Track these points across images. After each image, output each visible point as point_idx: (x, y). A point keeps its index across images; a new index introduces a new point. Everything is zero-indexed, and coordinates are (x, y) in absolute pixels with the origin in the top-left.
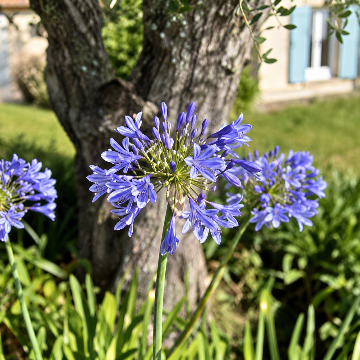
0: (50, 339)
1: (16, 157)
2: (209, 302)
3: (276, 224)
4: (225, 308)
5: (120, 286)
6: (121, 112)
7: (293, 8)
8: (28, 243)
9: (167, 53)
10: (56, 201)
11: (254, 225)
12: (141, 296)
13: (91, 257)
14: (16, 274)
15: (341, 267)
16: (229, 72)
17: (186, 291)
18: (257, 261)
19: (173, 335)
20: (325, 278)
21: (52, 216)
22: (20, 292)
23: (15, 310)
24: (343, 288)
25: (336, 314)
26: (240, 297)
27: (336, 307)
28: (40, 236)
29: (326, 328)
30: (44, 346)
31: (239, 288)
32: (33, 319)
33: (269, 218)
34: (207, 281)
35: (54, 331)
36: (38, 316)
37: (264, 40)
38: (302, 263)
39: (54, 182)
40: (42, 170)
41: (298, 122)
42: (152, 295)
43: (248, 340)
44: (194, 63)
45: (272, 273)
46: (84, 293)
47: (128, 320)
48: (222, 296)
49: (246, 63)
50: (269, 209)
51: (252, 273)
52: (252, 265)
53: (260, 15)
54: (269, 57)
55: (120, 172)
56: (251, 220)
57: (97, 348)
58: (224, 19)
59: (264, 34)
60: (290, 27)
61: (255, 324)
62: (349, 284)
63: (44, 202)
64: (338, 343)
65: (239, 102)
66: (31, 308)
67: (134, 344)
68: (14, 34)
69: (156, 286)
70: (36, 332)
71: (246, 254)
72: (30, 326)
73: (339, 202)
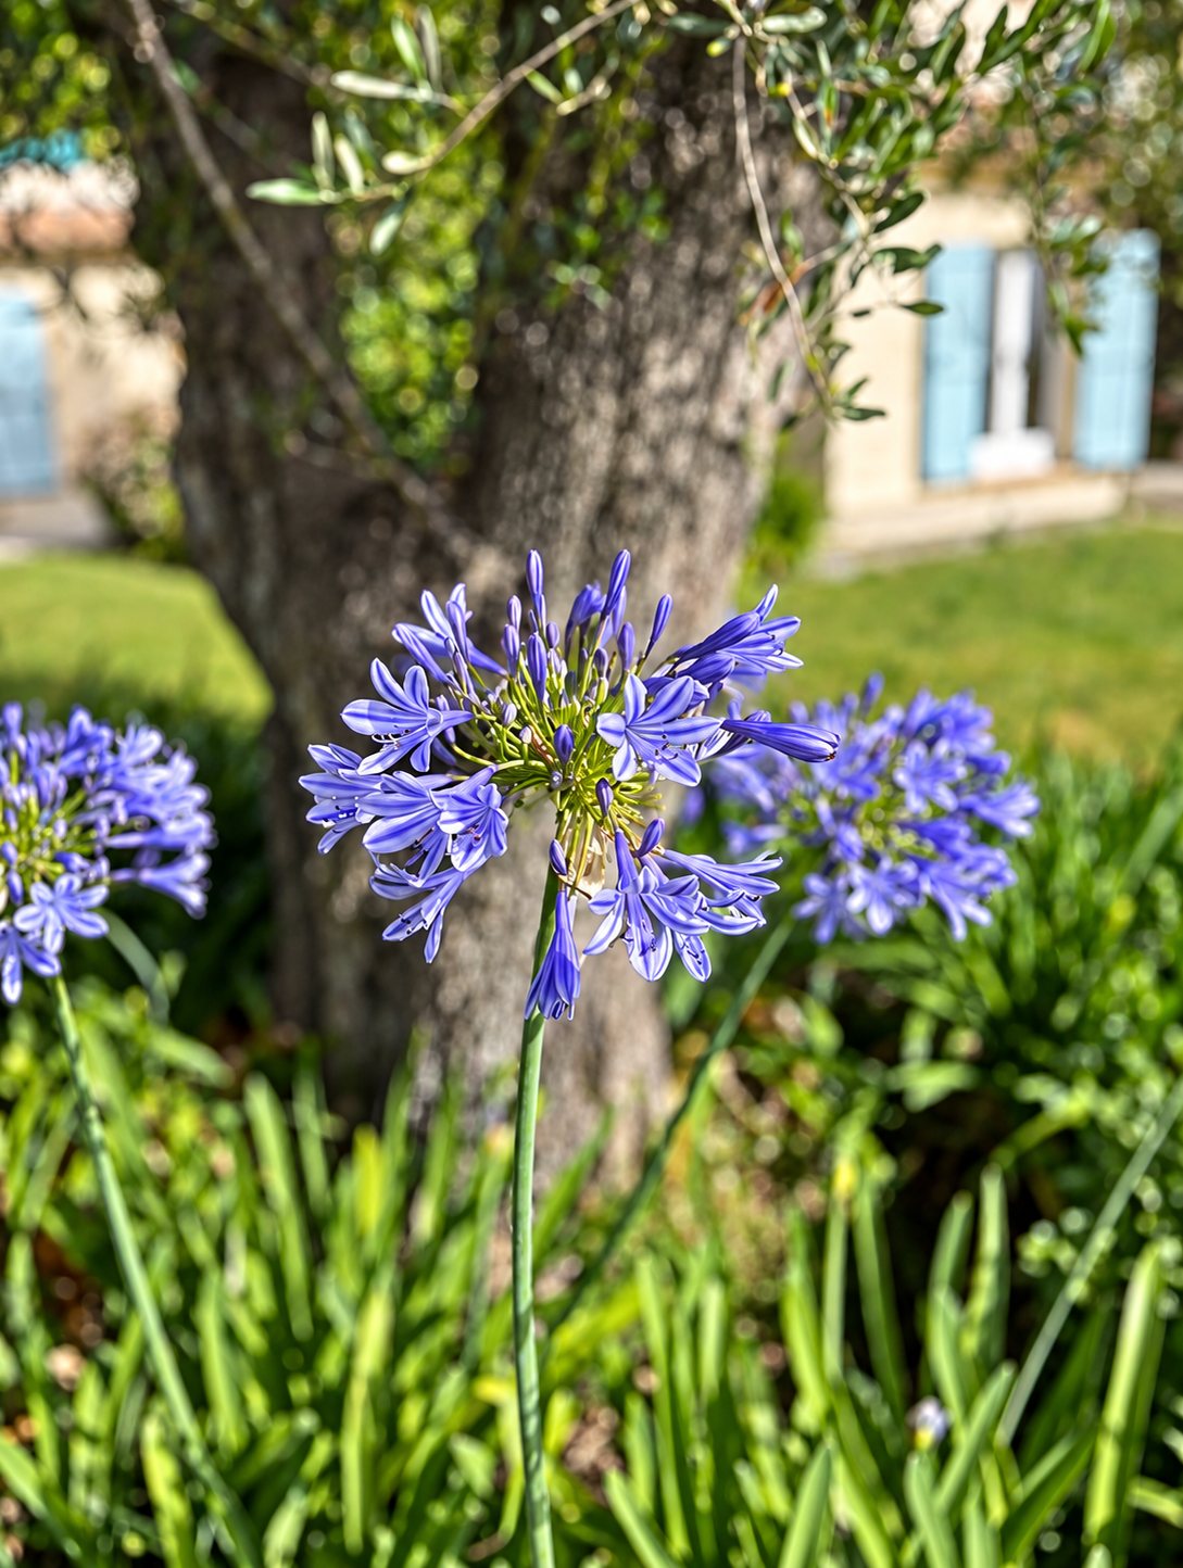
0: (188, 1276)
1: (82, 718)
2: (675, 1161)
3: (880, 920)
4: (726, 1183)
5: (402, 1112)
6: (403, 577)
7: (935, 250)
8: (121, 979)
9: (544, 391)
10: (207, 851)
11: (812, 922)
12: (469, 1142)
13: (313, 1020)
14: (84, 1072)
15: (1087, 1056)
16: (733, 449)
17: (607, 1127)
18: (824, 1033)
19: (566, 1266)
20: (1035, 1088)
21: (194, 898)
22: (97, 1131)
23: (81, 1183)
24: (1092, 1121)
25: (1071, 1200)
26: (769, 1148)
27: (1074, 1178)
28: (157, 958)
29: (1037, 1245)
30: (172, 1296)
31: (766, 1119)
32: (137, 1214)
33: (856, 902)
34: (666, 1100)
35: (201, 1248)
36: (151, 1201)
37: (846, 348)
38: (965, 1042)
39: (199, 795)
40: (161, 759)
41: (947, 608)
42: (501, 1142)
43: (796, 1276)
44: (628, 424)
45: (872, 1074)
46: (293, 1136)
47: (426, 1218)
48: (719, 1143)
49: (789, 422)
50: (858, 874)
51: (808, 1072)
52: (808, 1052)
53: (830, 268)
54: (863, 400)
55: (404, 764)
56: (807, 908)
57: (334, 1301)
58: (722, 283)
59: (845, 330)
60: (926, 309)
61: (817, 1231)
62: (1111, 1109)
63: (171, 855)
64: (1077, 1290)
65: (768, 543)
66: (131, 1180)
67: (446, 1290)
68: (75, 336)
69: (515, 1111)
70: (145, 1257)
71: (788, 1016)
72: (127, 1236)
73: (1078, 853)
